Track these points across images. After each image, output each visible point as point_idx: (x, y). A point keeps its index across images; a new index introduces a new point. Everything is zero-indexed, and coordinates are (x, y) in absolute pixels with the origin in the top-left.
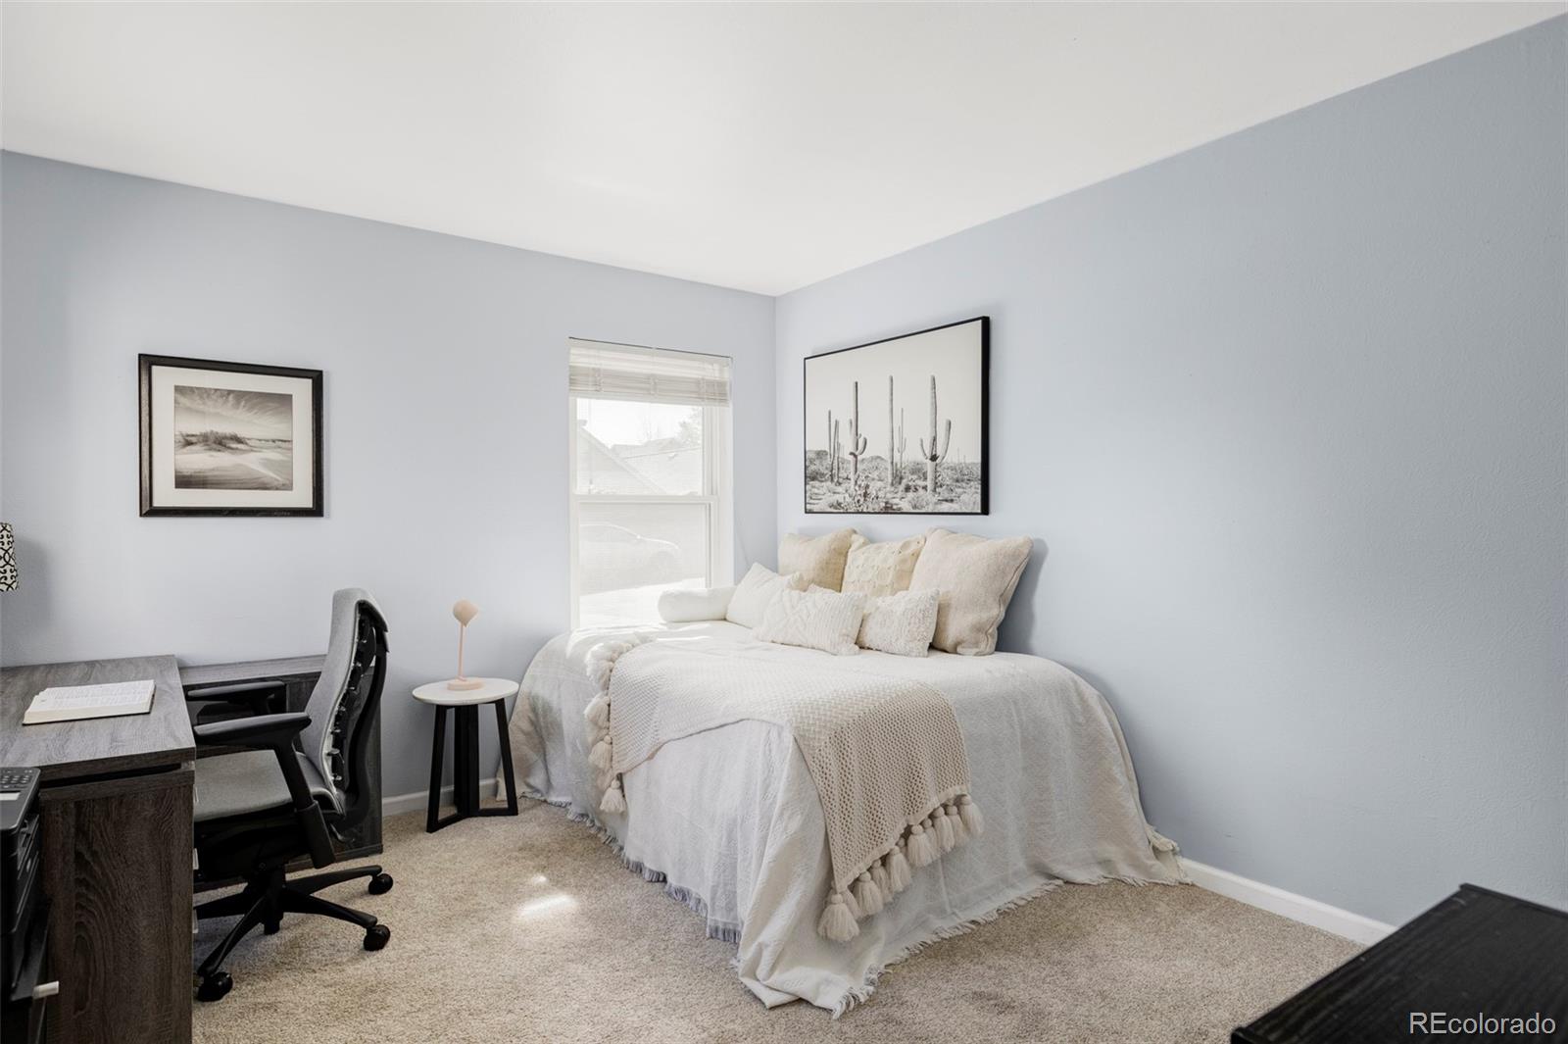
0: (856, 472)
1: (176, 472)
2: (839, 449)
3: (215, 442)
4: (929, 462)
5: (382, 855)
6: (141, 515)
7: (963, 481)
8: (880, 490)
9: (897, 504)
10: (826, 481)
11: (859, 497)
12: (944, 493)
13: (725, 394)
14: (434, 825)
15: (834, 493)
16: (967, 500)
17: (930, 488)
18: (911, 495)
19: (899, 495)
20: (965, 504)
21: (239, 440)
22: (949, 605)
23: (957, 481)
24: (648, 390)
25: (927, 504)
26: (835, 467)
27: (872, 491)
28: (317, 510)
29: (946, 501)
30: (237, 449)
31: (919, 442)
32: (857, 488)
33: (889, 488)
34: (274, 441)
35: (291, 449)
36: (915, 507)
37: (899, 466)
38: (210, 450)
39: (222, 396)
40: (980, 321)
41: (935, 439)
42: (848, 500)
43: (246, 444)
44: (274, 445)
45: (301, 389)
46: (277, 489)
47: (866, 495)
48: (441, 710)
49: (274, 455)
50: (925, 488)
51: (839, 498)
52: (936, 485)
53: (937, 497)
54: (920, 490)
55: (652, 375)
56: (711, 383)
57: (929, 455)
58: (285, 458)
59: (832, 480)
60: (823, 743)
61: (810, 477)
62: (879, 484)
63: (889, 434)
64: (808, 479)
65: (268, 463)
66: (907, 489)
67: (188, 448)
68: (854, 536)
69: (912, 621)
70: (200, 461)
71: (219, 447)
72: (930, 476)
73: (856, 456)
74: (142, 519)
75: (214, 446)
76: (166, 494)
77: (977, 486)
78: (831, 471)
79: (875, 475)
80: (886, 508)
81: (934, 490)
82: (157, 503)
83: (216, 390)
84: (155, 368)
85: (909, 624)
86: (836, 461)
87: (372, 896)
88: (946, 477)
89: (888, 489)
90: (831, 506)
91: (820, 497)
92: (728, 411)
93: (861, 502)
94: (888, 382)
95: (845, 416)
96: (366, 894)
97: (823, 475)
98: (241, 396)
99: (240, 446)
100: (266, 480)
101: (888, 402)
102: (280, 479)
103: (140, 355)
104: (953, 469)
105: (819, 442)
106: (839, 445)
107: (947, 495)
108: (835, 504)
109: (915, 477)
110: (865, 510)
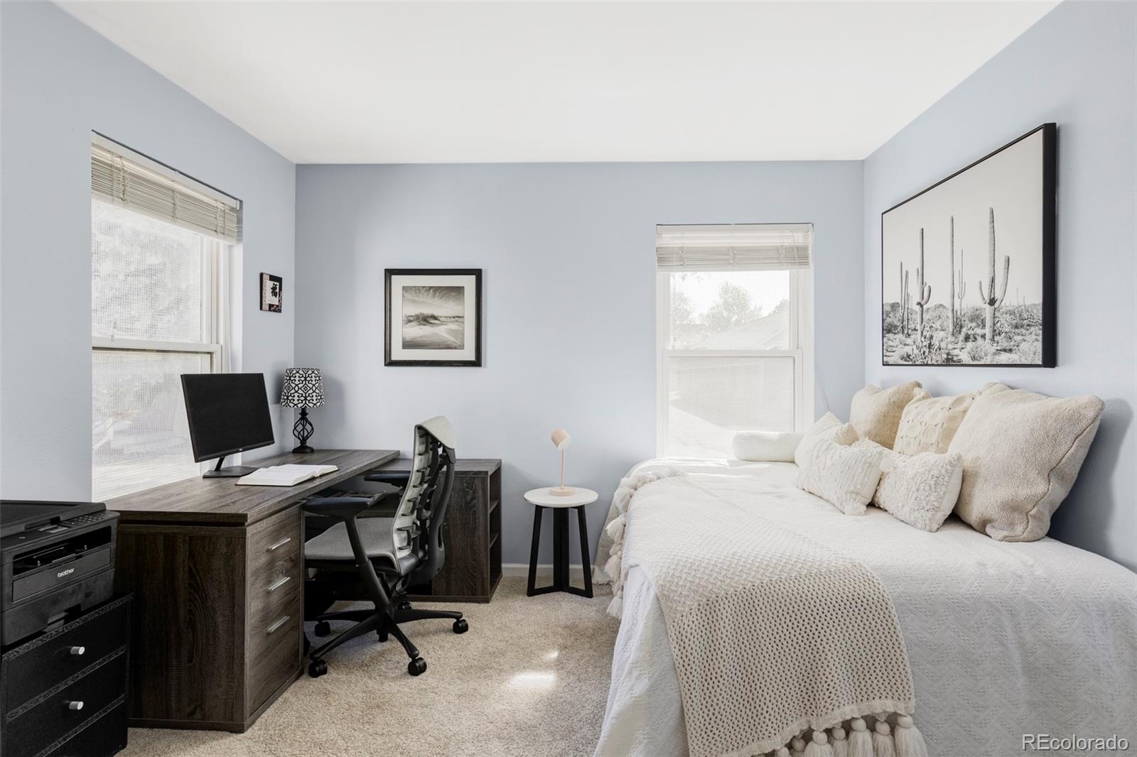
0: (922, 322)
1: (403, 339)
2: (908, 300)
3: (422, 320)
4: (987, 306)
5: (488, 605)
6: (385, 365)
7: (1022, 327)
8: (942, 340)
9: (957, 356)
10: (898, 333)
11: (925, 349)
12: (1002, 342)
13: (807, 257)
14: (532, 591)
15: (905, 345)
16: (1027, 350)
17: (988, 336)
18: (970, 345)
19: (959, 345)
20: (1024, 353)
21: (435, 318)
22: (976, 475)
23: (1016, 327)
24: (728, 260)
25: (986, 355)
26: (906, 319)
27: (935, 342)
28: (477, 363)
29: (1005, 350)
30: (434, 323)
31: (978, 285)
32: (923, 340)
33: (951, 339)
34: (454, 317)
35: (463, 322)
36: (974, 358)
37: (959, 313)
38: (420, 324)
39: (427, 290)
40: (1041, 130)
41: (993, 281)
42: (916, 351)
43: (439, 320)
44: (454, 320)
45: (468, 282)
46: (456, 348)
47: (930, 346)
48: (539, 509)
49: (453, 326)
50: (983, 336)
51: (908, 350)
52: (996, 333)
53: (995, 347)
54: (979, 338)
55: (732, 247)
56: (791, 249)
57: (987, 300)
58: (460, 329)
59: (903, 332)
60: (687, 609)
61: (888, 329)
62: (942, 334)
63: (951, 279)
64: (885, 332)
65: (451, 332)
66: (967, 338)
67: (410, 324)
68: (917, 390)
69: (922, 488)
70: (416, 331)
71: (425, 323)
72: (988, 323)
73: (922, 306)
74: (386, 367)
75: (422, 322)
76: (398, 353)
77: (1037, 332)
78: (902, 323)
79: (937, 325)
80: (948, 359)
81: (993, 339)
82: (394, 358)
83: (424, 287)
84: (393, 277)
85: (918, 490)
86: (906, 313)
87: (453, 633)
88: (1005, 323)
89: (949, 340)
90: (902, 358)
91: (894, 349)
92: (808, 274)
93: (926, 354)
94: (950, 223)
95: (913, 266)
96: (449, 631)
97: (896, 327)
98: (437, 290)
99: (436, 322)
100: (450, 343)
101: (950, 244)
102: (459, 343)
103: (386, 270)
104: (1012, 313)
105: (893, 296)
106: (908, 295)
107: (1005, 344)
108: (905, 356)
109: (973, 325)
110: (930, 363)
